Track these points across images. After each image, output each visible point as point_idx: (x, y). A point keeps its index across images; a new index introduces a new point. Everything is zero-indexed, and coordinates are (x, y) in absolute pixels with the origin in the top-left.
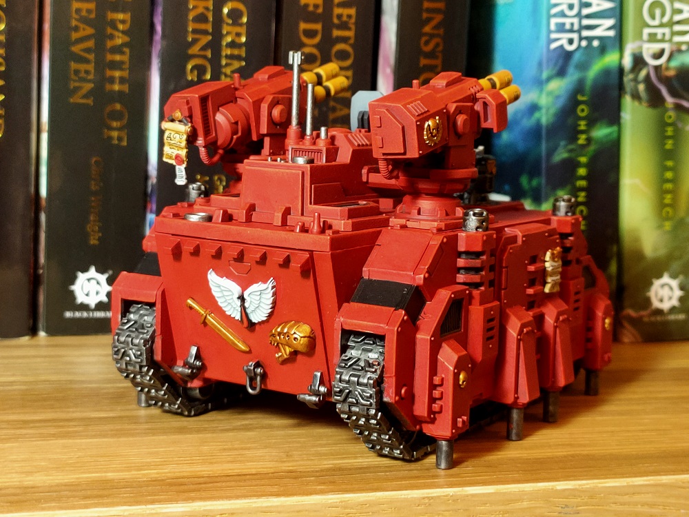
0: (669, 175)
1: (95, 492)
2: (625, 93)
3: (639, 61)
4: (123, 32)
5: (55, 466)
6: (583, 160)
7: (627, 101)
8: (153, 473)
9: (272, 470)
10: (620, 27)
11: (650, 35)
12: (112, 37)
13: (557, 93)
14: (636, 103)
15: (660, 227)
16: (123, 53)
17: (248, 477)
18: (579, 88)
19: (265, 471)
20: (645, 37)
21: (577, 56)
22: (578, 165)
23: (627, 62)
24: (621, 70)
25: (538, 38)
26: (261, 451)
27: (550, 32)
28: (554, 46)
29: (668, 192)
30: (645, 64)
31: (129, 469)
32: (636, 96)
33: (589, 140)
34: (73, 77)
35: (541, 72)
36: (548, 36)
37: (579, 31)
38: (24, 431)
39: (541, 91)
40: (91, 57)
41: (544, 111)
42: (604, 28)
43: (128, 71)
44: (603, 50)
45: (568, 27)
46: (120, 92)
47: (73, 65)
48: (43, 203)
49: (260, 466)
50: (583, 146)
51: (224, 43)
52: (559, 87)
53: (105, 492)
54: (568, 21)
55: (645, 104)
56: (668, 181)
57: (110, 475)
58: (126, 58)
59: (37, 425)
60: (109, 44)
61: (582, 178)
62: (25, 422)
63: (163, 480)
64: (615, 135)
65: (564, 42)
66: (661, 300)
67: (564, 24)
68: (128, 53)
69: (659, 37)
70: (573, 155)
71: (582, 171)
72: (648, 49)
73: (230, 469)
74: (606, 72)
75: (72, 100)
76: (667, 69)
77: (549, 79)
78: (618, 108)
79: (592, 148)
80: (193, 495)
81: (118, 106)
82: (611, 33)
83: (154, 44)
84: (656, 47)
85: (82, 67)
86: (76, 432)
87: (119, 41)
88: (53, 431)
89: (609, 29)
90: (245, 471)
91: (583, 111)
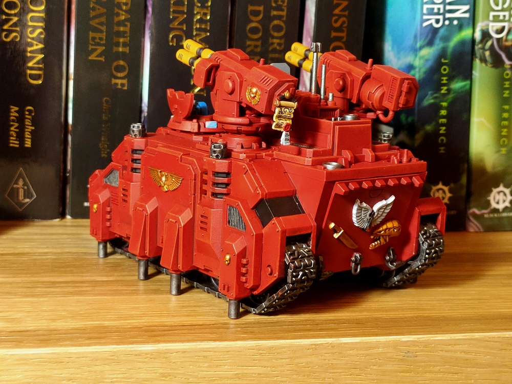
0: (506, 115)
1: (95, 335)
2: (476, 57)
3: (486, 35)
4: (125, 11)
5: (70, 315)
6: (445, 104)
7: (477, 62)
8: (135, 322)
9: (213, 322)
10: (473, 11)
11: (494, 16)
12: (118, 15)
13: (427, 57)
14: (484, 65)
15: (499, 151)
16: (126, 26)
17: (196, 327)
18: (443, 54)
19: (208, 323)
20: (491, 18)
21: (442, 32)
22: (441, 108)
23: (478, 36)
24: (473, 41)
25: (414, 18)
26: (207, 308)
27: (423, 14)
28: (425, 24)
29: (505, 127)
30: (491, 37)
31: (119, 319)
32: (483, 60)
33: (449, 90)
34: (91, 42)
35: (416, 43)
36: (422, 17)
37: (444, 14)
38: (52, 290)
39: (416, 56)
40: (104, 28)
41: (417, 70)
42: (462, 11)
43: (129, 38)
44: (460, 27)
45: (436, 11)
46: (123, 53)
47: (91, 34)
48: (70, 128)
49: (205, 319)
50: (444, 95)
51: (195, 20)
52: (429, 53)
53: (102, 335)
54: (436, 7)
55: (489, 65)
56: (505, 119)
57: (106, 323)
58: (127, 29)
59: (61, 285)
60: (116, 19)
61: (443, 117)
62: (53, 283)
63: (141, 327)
64: (468, 87)
65: (433, 21)
66: (498, 203)
67: (433, 9)
68: (129, 26)
69: (501, 18)
70: (437, 101)
71: (443, 112)
72: (493, 27)
73: (186, 321)
74: (462, 43)
75: (90, 58)
76: (506, 40)
77: (421, 48)
78: (471, 68)
79: (451, 96)
80: (159, 338)
81: (122, 63)
82: (467, 15)
83: (147, 19)
84: (499, 25)
85: (97, 35)
86: (86, 291)
87: (123, 18)
88: (71, 290)
89: (465, 12)
90: (195, 323)
91: (445, 70)
